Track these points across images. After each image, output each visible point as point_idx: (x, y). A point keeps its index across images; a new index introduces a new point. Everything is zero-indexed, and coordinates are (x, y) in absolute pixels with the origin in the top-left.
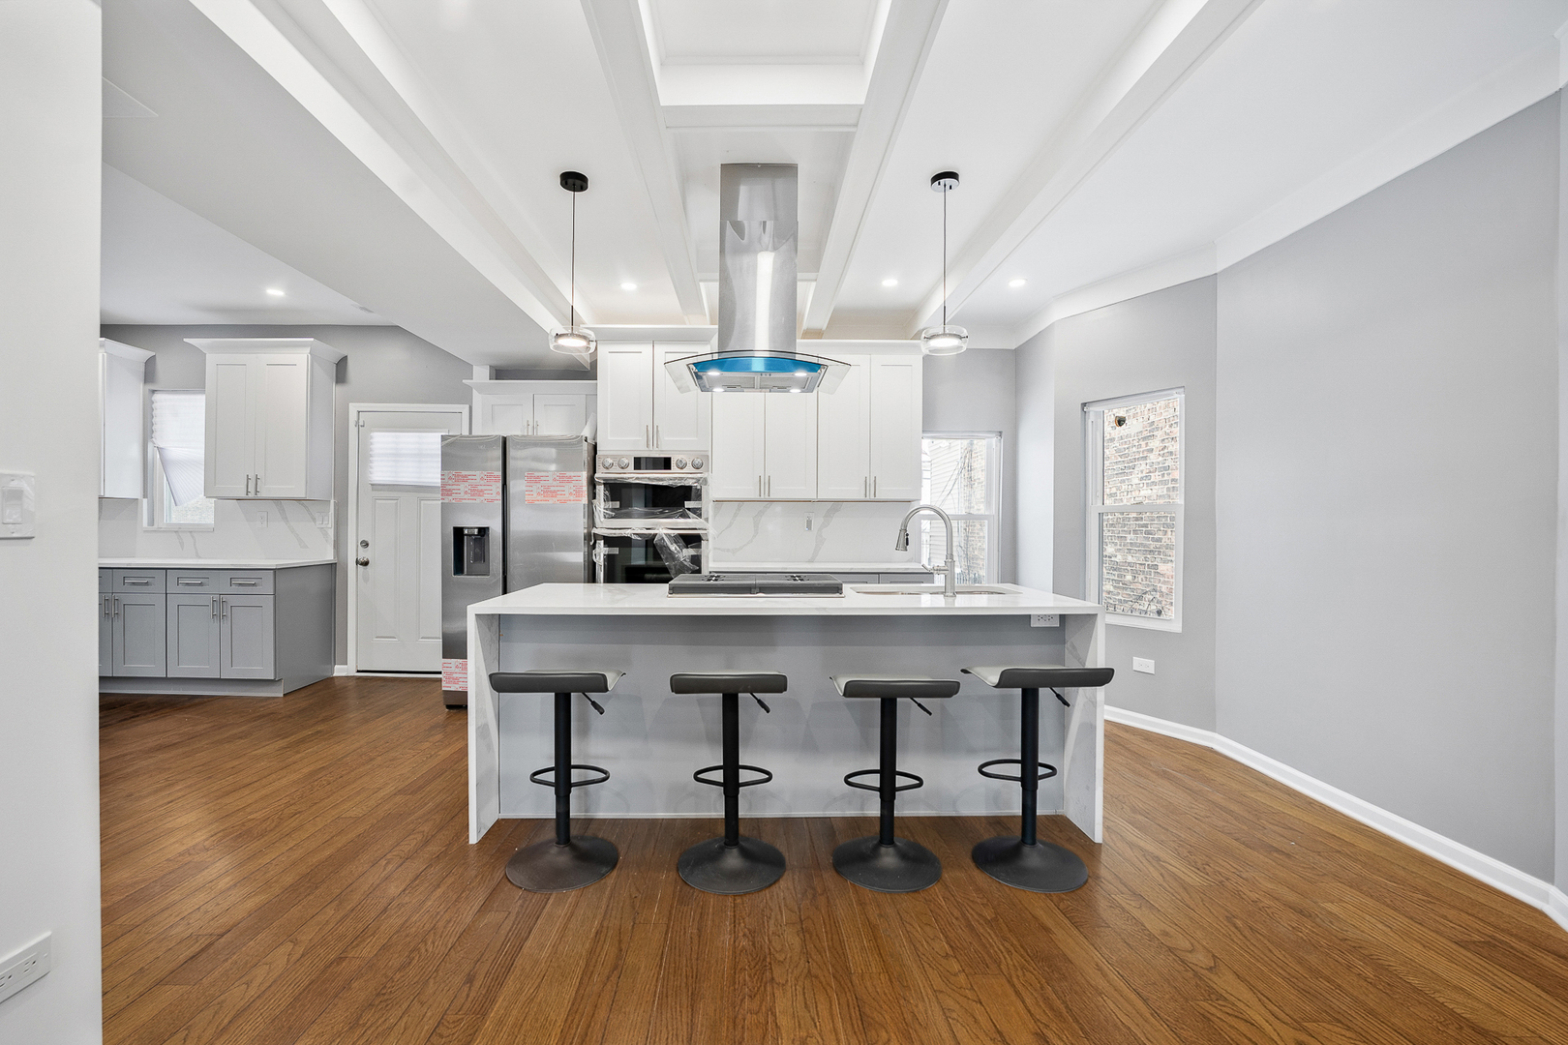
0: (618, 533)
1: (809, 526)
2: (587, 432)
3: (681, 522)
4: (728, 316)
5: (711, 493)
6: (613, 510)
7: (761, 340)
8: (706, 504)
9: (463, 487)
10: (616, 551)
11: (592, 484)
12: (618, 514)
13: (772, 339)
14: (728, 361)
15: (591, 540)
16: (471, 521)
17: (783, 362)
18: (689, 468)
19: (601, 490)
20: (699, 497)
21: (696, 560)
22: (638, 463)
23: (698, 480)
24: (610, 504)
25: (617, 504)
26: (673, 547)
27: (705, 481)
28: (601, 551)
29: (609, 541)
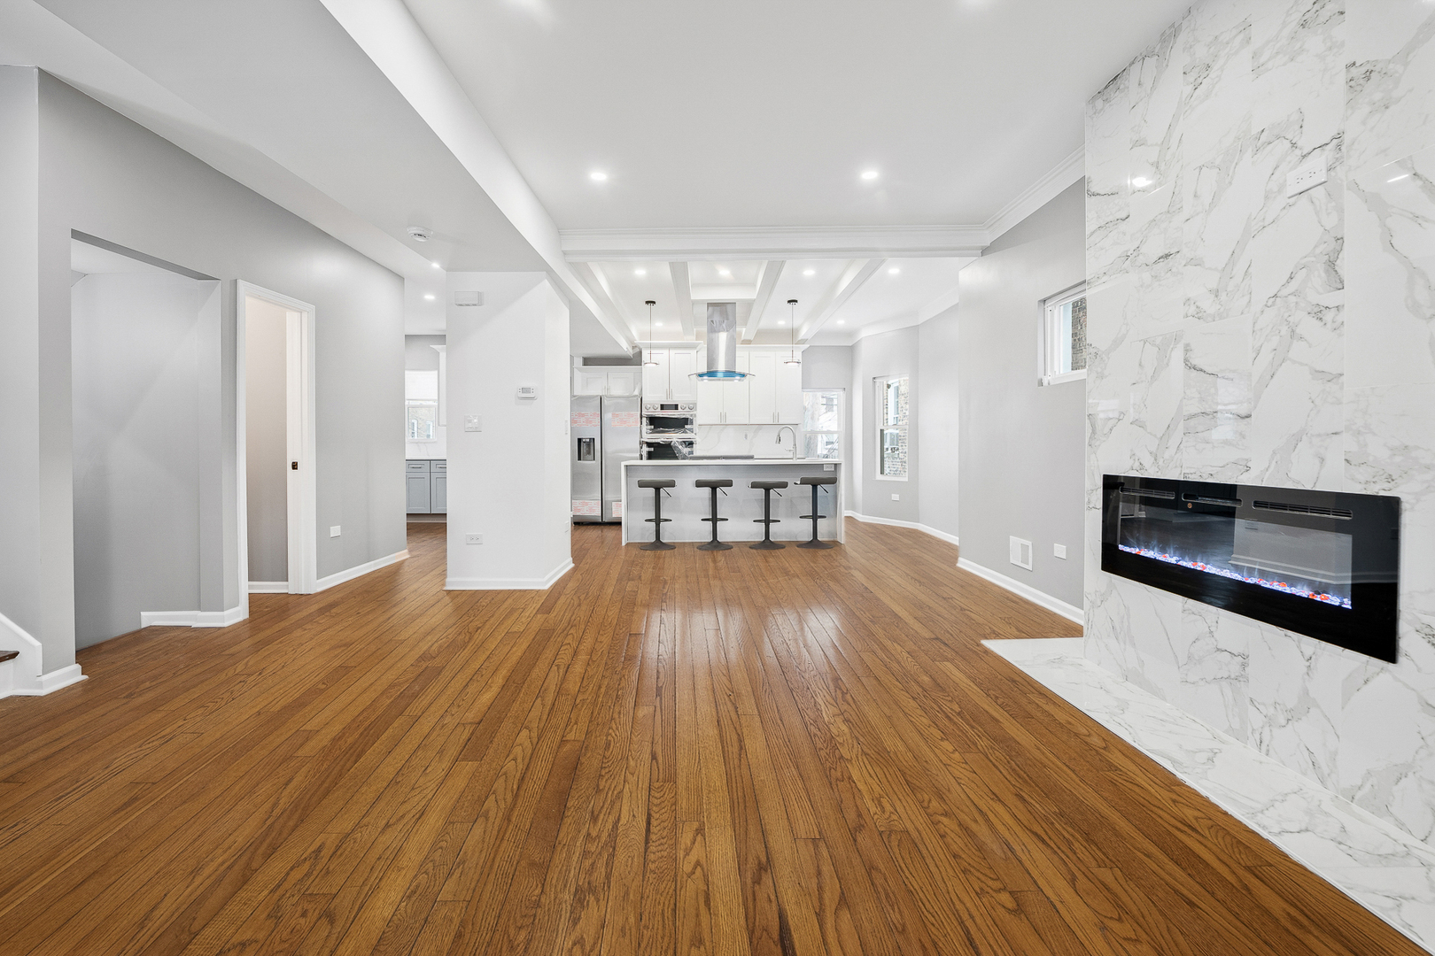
0: (654, 441)
1: (746, 436)
2: (636, 392)
3: (684, 435)
4: (711, 360)
5: (698, 421)
6: (651, 429)
7: (721, 366)
8: (695, 426)
9: (582, 419)
10: (652, 449)
11: (641, 417)
12: (653, 431)
13: (726, 365)
14: (711, 374)
15: (641, 443)
16: (586, 436)
17: (730, 374)
18: (687, 409)
19: (644, 419)
20: (692, 423)
21: (692, 453)
22: (662, 407)
23: (692, 415)
24: (649, 427)
25: (652, 427)
26: (680, 447)
27: (695, 415)
28: (645, 449)
29: (649, 445)
